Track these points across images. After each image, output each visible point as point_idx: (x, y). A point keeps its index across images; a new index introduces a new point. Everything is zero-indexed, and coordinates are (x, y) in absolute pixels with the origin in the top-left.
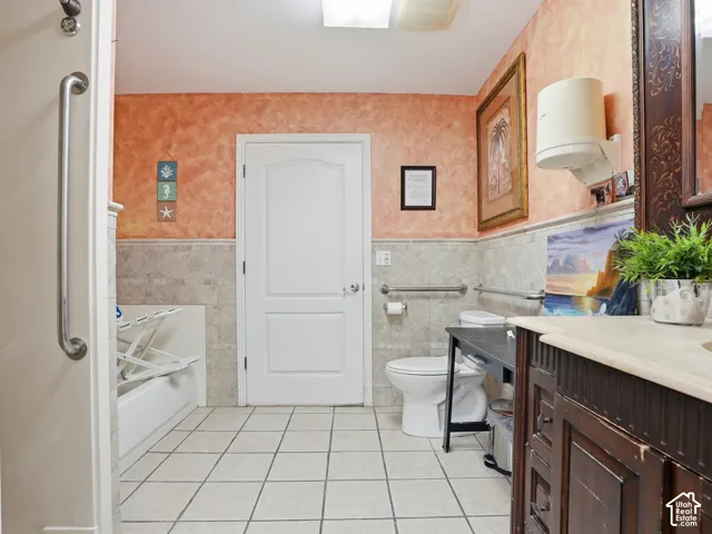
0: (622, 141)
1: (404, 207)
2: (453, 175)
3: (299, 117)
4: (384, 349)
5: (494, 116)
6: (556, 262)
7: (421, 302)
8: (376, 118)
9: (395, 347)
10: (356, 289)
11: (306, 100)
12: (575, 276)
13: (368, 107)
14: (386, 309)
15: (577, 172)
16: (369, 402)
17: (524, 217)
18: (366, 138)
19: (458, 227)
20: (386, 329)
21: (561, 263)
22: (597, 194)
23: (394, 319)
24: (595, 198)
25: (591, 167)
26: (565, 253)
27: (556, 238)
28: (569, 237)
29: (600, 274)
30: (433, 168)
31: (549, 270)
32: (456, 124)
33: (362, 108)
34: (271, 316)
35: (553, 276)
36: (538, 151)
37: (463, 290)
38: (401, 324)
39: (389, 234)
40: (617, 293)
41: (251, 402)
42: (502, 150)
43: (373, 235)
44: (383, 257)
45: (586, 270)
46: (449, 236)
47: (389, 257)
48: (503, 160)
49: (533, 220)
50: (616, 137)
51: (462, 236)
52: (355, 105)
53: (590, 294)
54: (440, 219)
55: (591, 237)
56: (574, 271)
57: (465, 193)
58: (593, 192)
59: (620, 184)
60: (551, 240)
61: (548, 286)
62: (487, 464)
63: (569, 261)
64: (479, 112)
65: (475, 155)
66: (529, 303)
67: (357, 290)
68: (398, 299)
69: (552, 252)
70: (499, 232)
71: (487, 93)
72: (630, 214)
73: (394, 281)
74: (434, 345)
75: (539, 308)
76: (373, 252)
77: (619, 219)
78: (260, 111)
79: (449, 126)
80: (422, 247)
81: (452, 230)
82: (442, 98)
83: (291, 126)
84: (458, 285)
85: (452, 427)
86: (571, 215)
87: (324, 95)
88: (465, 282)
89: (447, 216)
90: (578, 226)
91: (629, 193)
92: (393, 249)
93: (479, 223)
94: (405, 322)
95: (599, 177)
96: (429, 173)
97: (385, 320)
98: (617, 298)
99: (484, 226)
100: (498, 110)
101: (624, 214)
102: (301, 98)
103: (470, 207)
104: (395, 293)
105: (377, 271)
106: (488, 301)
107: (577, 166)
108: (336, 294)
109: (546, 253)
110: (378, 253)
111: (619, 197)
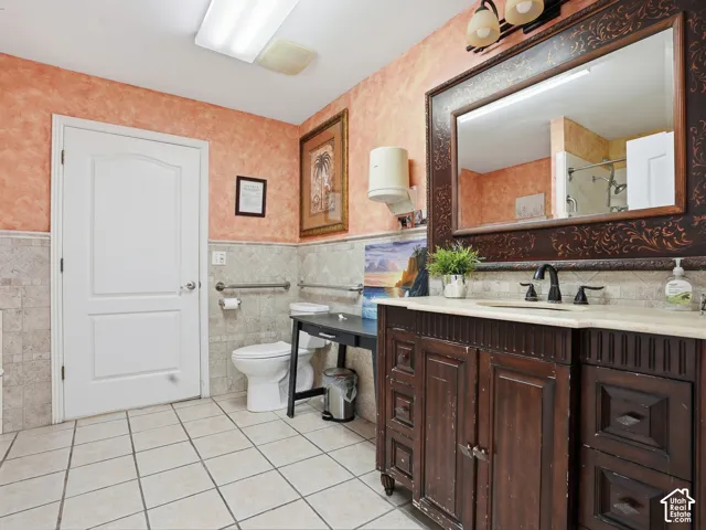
0: (418, 191)
1: (238, 213)
2: (280, 189)
3: (133, 110)
4: (220, 342)
5: (318, 148)
6: (371, 265)
7: (252, 297)
8: (214, 127)
9: (231, 338)
10: (191, 287)
11: (143, 95)
12: (386, 273)
13: (207, 116)
14: (222, 304)
15: (390, 206)
16: (206, 393)
17: (345, 230)
18: (205, 145)
19: (283, 233)
20: (221, 324)
21: (376, 264)
22: (403, 221)
23: (229, 314)
24: (400, 223)
25: (400, 203)
26: (379, 258)
27: (372, 247)
28: (382, 247)
29: (404, 272)
30: (264, 182)
31: (367, 270)
32: (283, 146)
33: (201, 116)
34: (96, 318)
35: (370, 274)
36: (370, 189)
37: (287, 286)
38: (235, 317)
39: (224, 236)
40: (415, 284)
41: (68, 417)
42: (325, 176)
43: (209, 238)
44: (217, 257)
45: (395, 269)
46: (276, 240)
47: (225, 258)
48: (326, 184)
49: (352, 233)
50: (415, 187)
51: (286, 240)
52: (194, 112)
53: (398, 285)
54: (268, 226)
55: (397, 249)
56: (385, 270)
57: (289, 205)
58: (399, 219)
59: (417, 217)
60: (367, 249)
61: (366, 281)
62: (324, 418)
63: (381, 263)
64: (303, 141)
65: (297, 174)
66: (349, 294)
67: (194, 288)
68: (232, 295)
69: (369, 257)
70: (321, 240)
71: (311, 128)
72: (424, 236)
73: (228, 280)
74: (263, 335)
75: (358, 297)
76: (210, 252)
77: (416, 239)
78: (85, 94)
79: (277, 147)
80: (254, 249)
81: (278, 235)
82: (273, 122)
83: (123, 118)
84: (283, 282)
85: (295, 396)
86: (385, 233)
87: (162, 94)
88: (288, 279)
89: (275, 223)
90: (388, 240)
91: (423, 222)
92: (228, 250)
93: (301, 231)
94: (239, 316)
95: (404, 211)
96: (261, 185)
97: (221, 315)
98: (415, 287)
99: (305, 234)
100: (323, 144)
101: (420, 236)
102: (137, 92)
103: (293, 217)
104: (229, 290)
105: (214, 270)
106: (310, 294)
107: (391, 202)
108: (174, 293)
109: (364, 258)
110: (214, 253)
111: (416, 225)
